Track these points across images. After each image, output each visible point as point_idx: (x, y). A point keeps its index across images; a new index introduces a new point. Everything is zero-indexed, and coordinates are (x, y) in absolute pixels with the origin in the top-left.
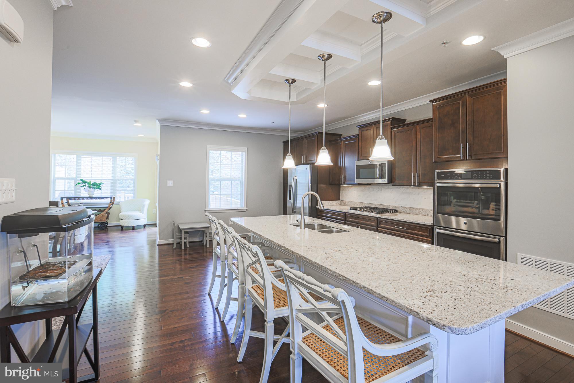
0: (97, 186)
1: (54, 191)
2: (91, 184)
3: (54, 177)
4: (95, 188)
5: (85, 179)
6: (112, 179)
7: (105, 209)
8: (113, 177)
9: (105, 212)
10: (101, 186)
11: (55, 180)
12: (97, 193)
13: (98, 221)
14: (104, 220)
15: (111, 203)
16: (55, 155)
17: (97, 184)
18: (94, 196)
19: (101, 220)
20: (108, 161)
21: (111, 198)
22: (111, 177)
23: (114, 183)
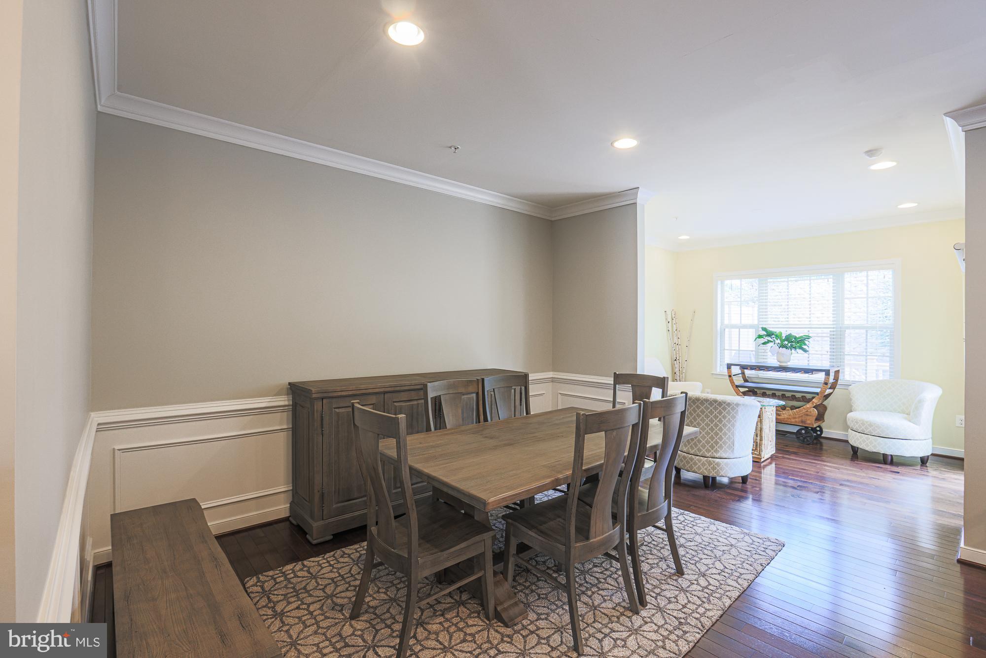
0: (798, 342)
1: (723, 349)
2: (784, 338)
3: (722, 323)
4: (792, 347)
5: (773, 328)
6: (834, 328)
7: (813, 398)
8: (835, 323)
9: (813, 404)
10: (807, 342)
11: (725, 330)
12: (796, 358)
13: (796, 422)
14: (811, 422)
15: (826, 384)
16: (722, 283)
17: (795, 338)
18: (790, 364)
19: (802, 422)
20: (823, 286)
21: (827, 373)
22: (832, 323)
23: (837, 338)
